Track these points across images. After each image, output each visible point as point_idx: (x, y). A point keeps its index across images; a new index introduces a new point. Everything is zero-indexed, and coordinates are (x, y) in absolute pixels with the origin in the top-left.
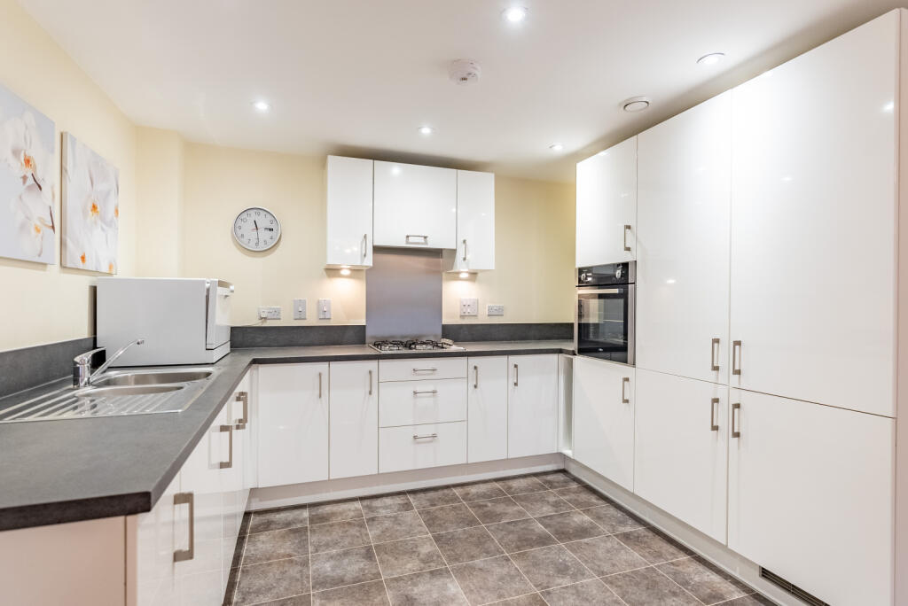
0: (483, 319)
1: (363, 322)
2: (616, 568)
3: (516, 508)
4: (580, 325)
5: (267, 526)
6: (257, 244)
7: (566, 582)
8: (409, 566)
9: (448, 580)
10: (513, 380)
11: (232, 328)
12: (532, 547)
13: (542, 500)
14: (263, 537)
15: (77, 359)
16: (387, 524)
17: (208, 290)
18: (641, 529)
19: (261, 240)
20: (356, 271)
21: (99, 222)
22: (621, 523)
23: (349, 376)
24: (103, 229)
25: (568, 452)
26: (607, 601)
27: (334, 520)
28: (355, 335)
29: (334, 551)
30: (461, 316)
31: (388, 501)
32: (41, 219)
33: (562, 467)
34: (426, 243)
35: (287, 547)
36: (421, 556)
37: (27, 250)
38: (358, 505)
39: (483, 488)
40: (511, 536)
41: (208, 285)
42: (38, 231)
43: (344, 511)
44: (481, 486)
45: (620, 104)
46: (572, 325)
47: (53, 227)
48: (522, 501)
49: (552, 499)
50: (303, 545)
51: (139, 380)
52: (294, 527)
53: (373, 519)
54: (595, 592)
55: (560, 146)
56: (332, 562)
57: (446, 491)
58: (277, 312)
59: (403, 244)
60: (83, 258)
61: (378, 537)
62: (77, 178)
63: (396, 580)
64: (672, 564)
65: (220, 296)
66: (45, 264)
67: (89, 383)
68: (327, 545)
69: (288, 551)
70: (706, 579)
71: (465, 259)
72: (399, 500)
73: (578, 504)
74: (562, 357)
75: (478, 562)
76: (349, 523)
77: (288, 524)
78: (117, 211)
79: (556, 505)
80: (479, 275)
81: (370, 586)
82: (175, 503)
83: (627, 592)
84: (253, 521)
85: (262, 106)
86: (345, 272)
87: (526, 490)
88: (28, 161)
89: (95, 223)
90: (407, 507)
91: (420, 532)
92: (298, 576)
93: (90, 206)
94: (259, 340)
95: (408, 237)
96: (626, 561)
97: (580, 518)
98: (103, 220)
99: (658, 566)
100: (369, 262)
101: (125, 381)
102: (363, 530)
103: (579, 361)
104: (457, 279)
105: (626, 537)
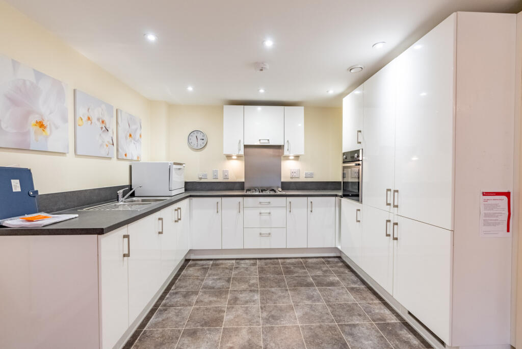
0: (302, 179)
1: (243, 180)
2: (337, 301)
3: (304, 271)
4: (344, 182)
5: (194, 265)
6: (197, 146)
7: (309, 302)
8: (243, 286)
9: (256, 294)
10: (309, 209)
11: (185, 182)
12: (302, 287)
13: (320, 269)
14: (191, 269)
15: (118, 192)
16: (242, 270)
17: (170, 166)
18: (363, 287)
19: (199, 144)
20: (239, 157)
21: (133, 141)
22: (354, 283)
23: (230, 204)
24: (134, 143)
25: (339, 247)
26: (323, 312)
27: (222, 266)
28: (240, 186)
29: (215, 277)
30: (291, 178)
31: (247, 261)
32: (108, 142)
33: (339, 255)
34: (269, 143)
35: (198, 274)
36: (250, 284)
37: (103, 153)
38: (234, 262)
39: (293, 261)
40: (294, 281)
41: (170, 164)
42: (107, 146)
43: (227, 263)
44: (293, 259)
45: (348, 70)
46: (341, 182)
47: (113, 144)
48: (309, 268)
49: (325, 269)
50: (205, 274)
51: (143, 201)
52: (205, 267)
53: (237, 268)
54: (320, 308)
55: (332, 90)
56: (213, 281)
57: (275, 260)
58: (206, 175)
59: (258, 143)
60: (126, 155)
61: (236, 275)
62: (123, 125)
63: (235, 291)
64: (369, 303)
65: (175, 169)
66: (111, 158)
67: (122, 201)
68: (214, 275)
69: (199, 275)
70: (382, 312)
71: (288, 150)
72: (252, 262)
73: (336, 272)
74: (337, 198)
75: (273, 289)
76: (227, 268)
77: (203, 265)
78: (141, 136)
79: (326, 271)
80: (300, 157)
81: (223, 291)
82: (124, 237)
83: (335, 311)
84: (190, 263)
85: (190, 89)
86: (234, 157)
87: (314, 263)
88: (103, 122)
89: (131, 141)
90: (255, 264)
91: (254, 275)
92: (198, 284)
93: (128, 134)
94: (198, 188)
95: (260, 140)
96: (344, 299)
97: (335, 278)
98: (134, 140)
99: (360, 303)
100: (242, 153)
101: (138, 201)
102: (231, 271)
103: (344, 200)
104: (289, 159)
105: (352, 289)
